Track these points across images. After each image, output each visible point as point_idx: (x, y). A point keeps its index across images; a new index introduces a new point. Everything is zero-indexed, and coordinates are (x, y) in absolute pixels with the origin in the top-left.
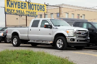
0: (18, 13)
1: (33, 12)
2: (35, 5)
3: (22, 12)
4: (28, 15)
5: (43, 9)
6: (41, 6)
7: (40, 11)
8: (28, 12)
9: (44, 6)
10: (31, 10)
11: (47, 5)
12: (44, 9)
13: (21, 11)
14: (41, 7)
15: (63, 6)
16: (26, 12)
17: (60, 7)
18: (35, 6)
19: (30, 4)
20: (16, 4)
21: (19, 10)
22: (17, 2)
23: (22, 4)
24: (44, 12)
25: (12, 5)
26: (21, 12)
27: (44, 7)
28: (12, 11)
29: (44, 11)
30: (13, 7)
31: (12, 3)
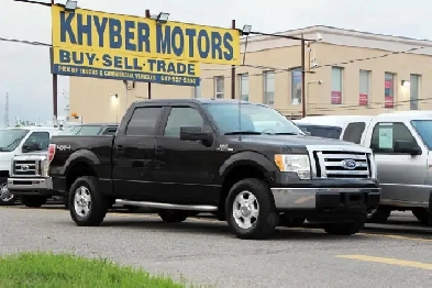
0: (112, 67)
1: (179, 65)
2: (191, 33)
3: (131, 63)
4: (158, 76)
5: (224, 49)
6: (216, 35)
7: (214, 57)
8: (155, 66)
9: (228, 36)
10: (169, 53)
11: (242, 33)
12: (231, 49)
13: (123, 60)
14: (217, 43)
15: (319, 36)
16: (148, 65)
17: (303, 40)
18: (187, 38)
19: (168, 28)
20: (101, 31)
21: (116, 58)
22: (105, 20)
23: (131, 30)
24: (232, 62)
25: (85, 36)
26: (123, 64)
27: (231, 40)
28: (86, 63)
29: (229, 57)
30: (90, 43)
31: (85, 23)
